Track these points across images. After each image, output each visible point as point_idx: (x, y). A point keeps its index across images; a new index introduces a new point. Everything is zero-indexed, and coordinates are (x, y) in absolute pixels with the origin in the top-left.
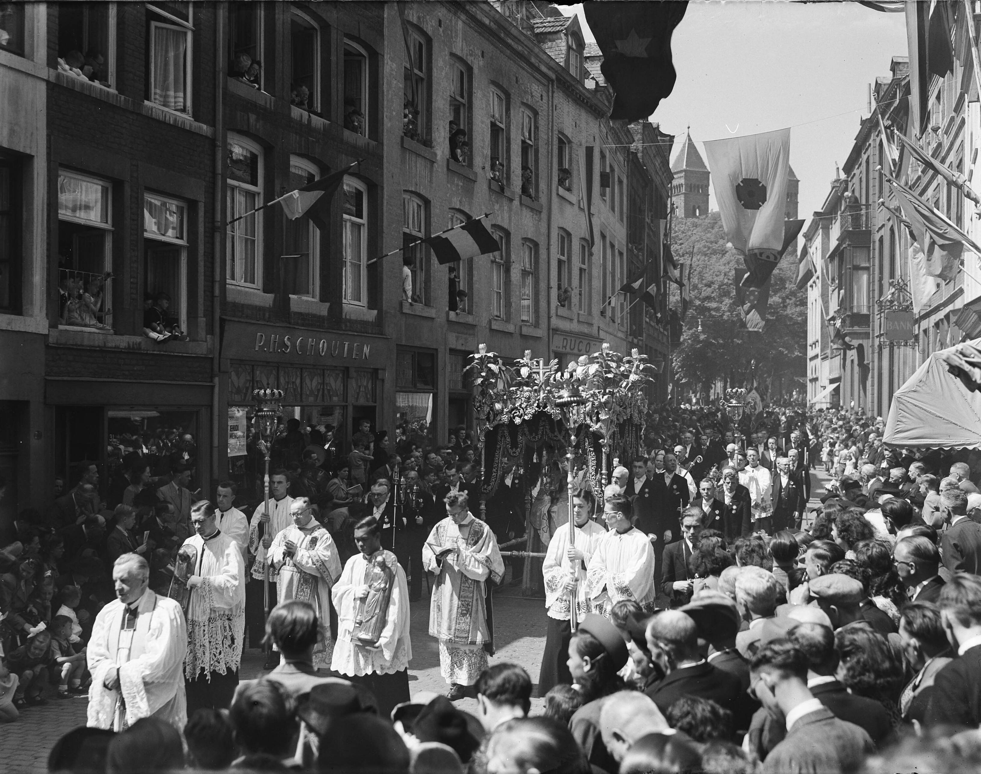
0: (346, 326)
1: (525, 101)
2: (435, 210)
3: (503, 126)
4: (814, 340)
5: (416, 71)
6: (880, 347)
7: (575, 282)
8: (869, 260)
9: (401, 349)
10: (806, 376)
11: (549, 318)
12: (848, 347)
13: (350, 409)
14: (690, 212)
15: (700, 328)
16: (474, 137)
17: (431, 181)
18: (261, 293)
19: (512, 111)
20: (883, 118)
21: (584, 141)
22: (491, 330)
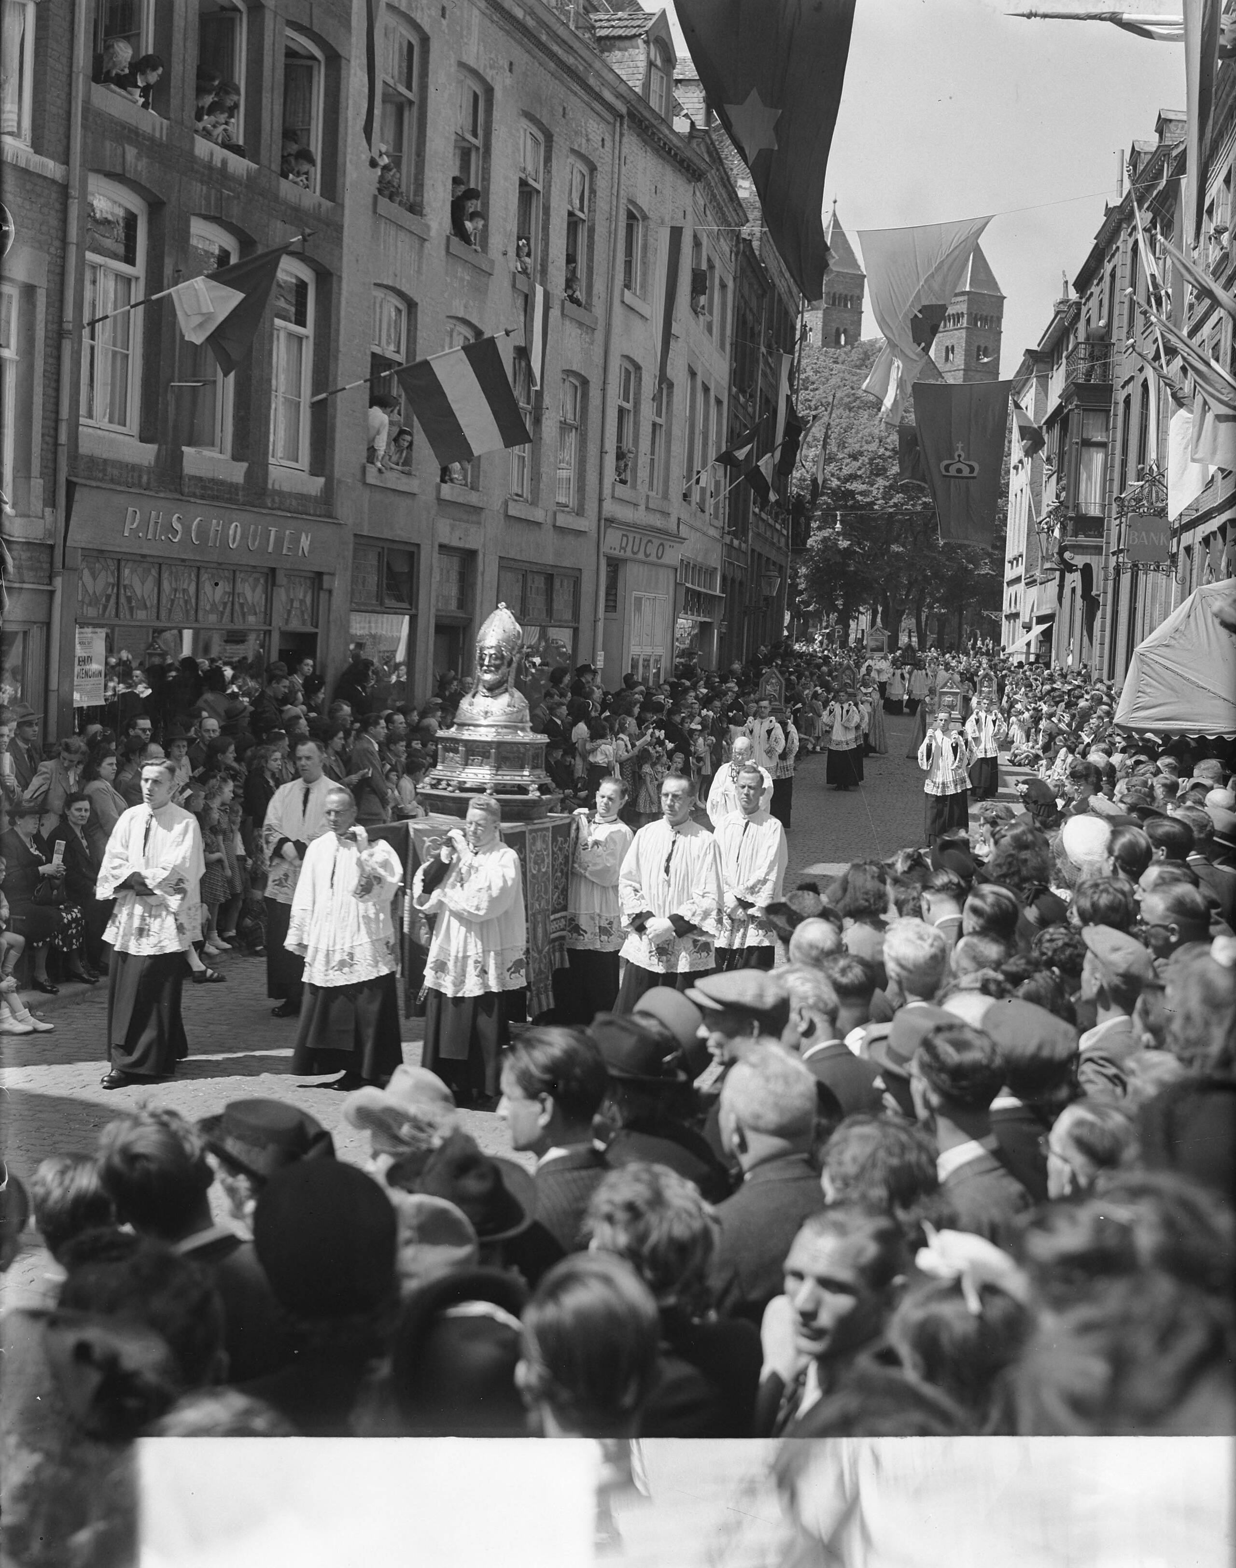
0: (273, 501)
1: (576, 148)
2: (423, 318)
3: (539, 186)
4: (1016, 553)
5: (402, 89)
6: (1118, 571)
7: (645, 445)
8: (1107, 429)
9: (362, 542)
10: (1001, 610)
11: (601, 501)
12: (1067, 567)
13: (276, 637)
14: (831, 339)
15: (838, 525)
16: (491, 202)
17: (419, 271)
18: (135, 442)
19: (554, 161)
20: (1140, 208)
21: (667, 218)
22: (507, 517)
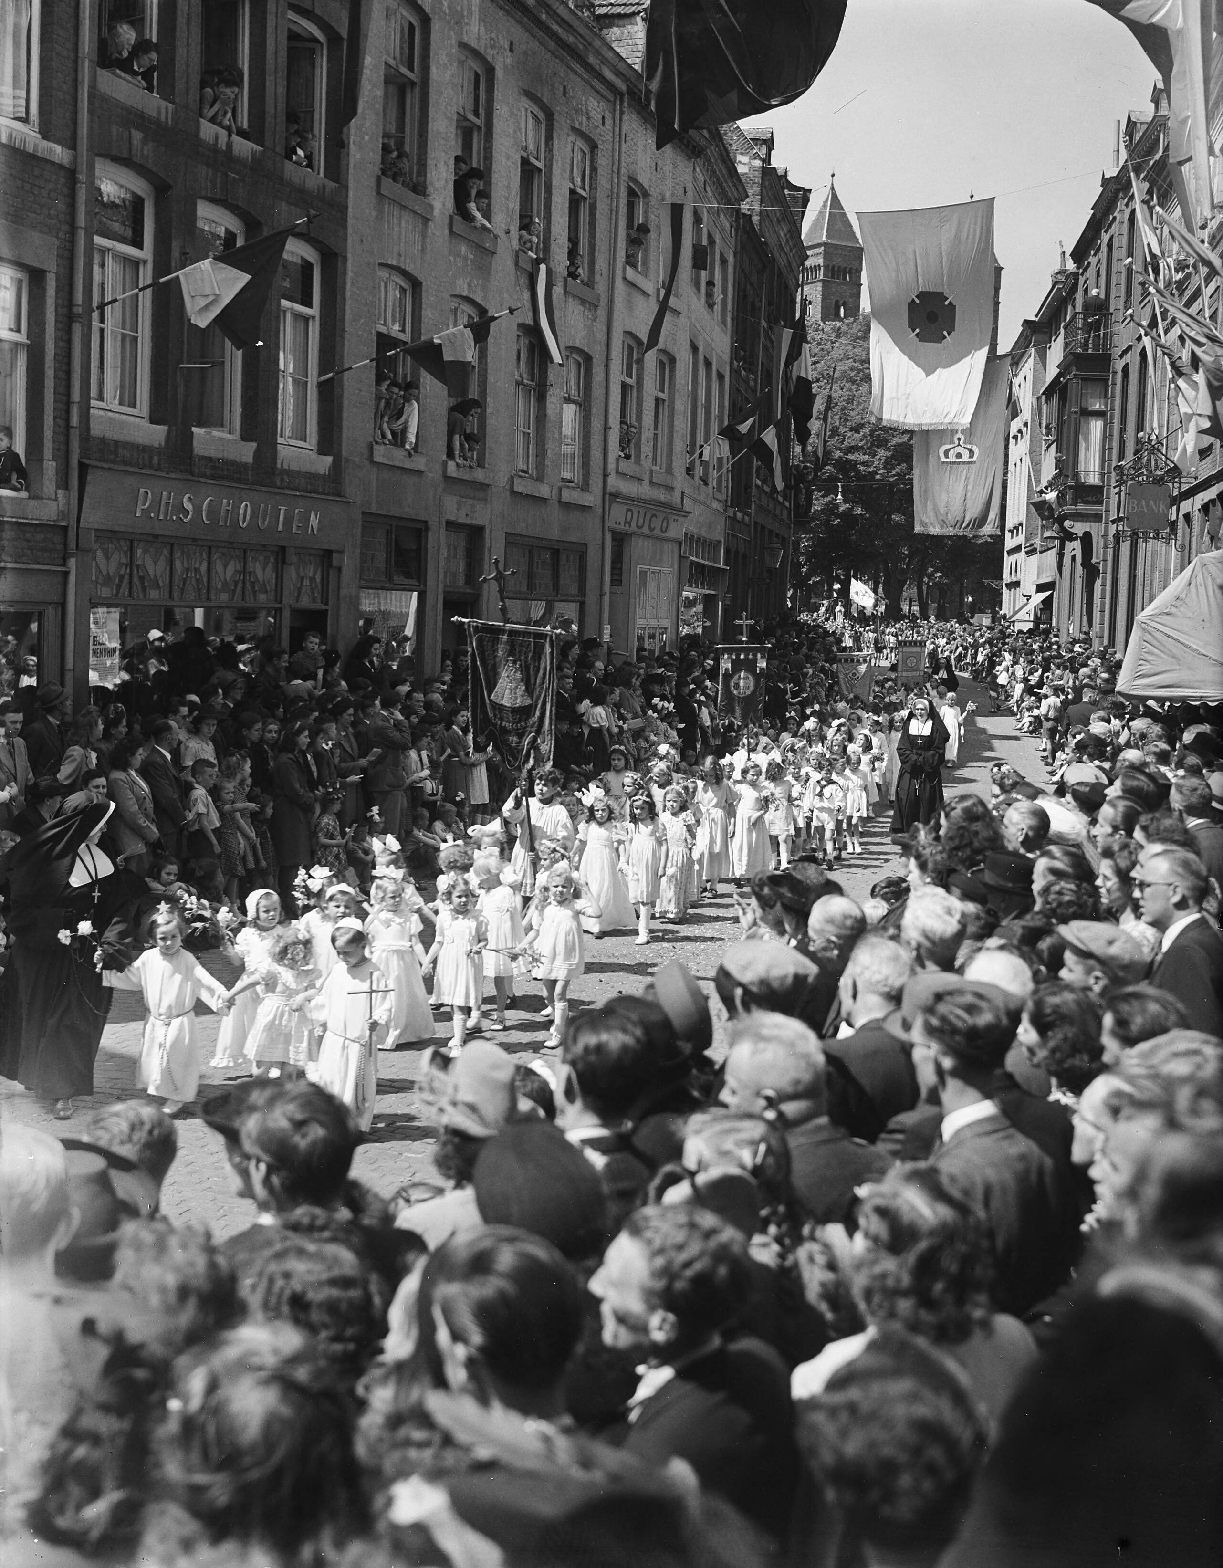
0: (282, 480)
1: (577, 126)
2: (428, 298)
3: (540, 165)
4: (1016, 522)
5: (404, 70)
6: (1117, 537)
7: (648, 419)
8: (1106, 398)
9: (370, 520)
10: (1002, 578)
11: (605, 476)
12: (1069, 536)
13: (287, 614)
14: (830, 312)
15: (840, 497)
16: (494, 181)
17: (423, 250)
18: (146, 424)
19: (555, 141)
20: (1138, 177)
21: (668, 195)
22: (513, 493)
